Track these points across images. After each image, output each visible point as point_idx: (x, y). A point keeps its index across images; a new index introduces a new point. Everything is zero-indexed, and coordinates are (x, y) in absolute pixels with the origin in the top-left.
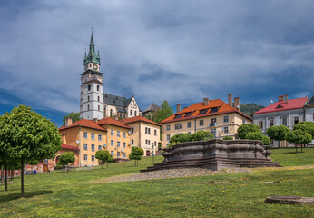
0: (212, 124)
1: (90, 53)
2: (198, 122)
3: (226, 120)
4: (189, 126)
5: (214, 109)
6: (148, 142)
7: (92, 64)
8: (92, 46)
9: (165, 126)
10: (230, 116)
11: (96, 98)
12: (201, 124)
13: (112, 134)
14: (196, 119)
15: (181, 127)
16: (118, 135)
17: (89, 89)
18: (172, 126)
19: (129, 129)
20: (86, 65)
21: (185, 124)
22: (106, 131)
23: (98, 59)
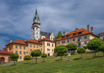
0: (79, 40)
1: (36, 16)
2: (72, 39)
3: (86, 38)
4: (68, 42)
5: (80, 33)
6: (49, 50)
7: (36, 20)
8: (36, 13)
9: (57, 42)
10: (87, 36)
11: (36, 33)
12: (74, 40)
13: (31, 46)
14: (71, 38)
15: (64, 43)
16: (34, 47)
17: (34, 30)
18: (61, 42)
19: (40, 44)
20: (34, 21)
21: (66, 41)
22: (28, 45)
23: (39, 18)
